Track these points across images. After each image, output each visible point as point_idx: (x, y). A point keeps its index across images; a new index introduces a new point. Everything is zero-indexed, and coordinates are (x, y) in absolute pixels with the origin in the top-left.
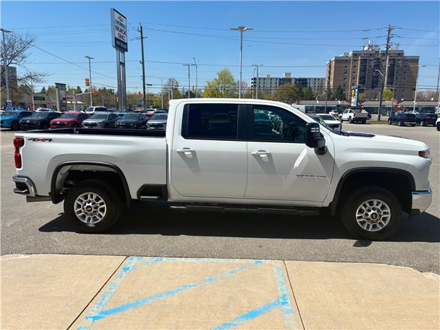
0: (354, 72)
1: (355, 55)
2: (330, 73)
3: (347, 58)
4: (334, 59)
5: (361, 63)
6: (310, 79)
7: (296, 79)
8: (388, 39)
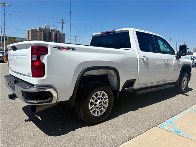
0: (40, 37)
1: (40, 29)
2: (29, 36)
3: (36, 30)
4: (30, 29)
5: (43, 33)
6: (17, 38)
7: (9, 37)
8: (62, 24)
